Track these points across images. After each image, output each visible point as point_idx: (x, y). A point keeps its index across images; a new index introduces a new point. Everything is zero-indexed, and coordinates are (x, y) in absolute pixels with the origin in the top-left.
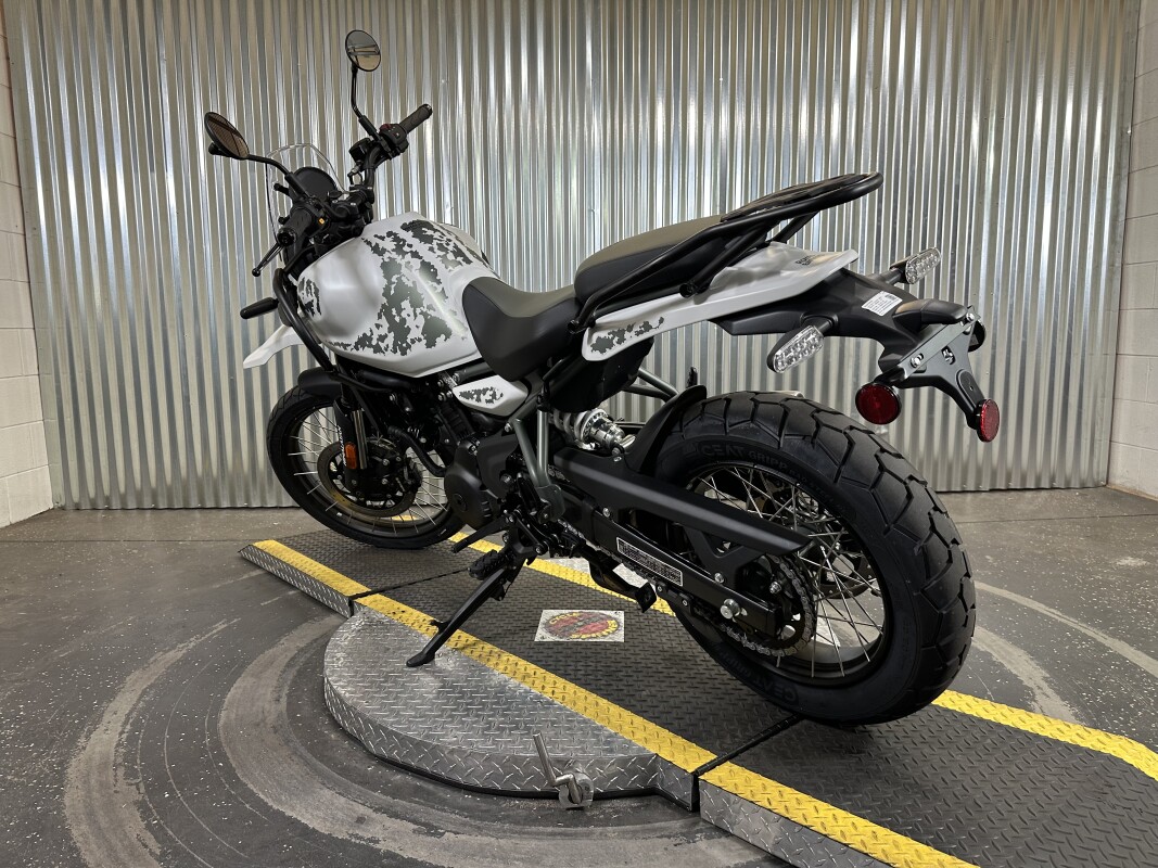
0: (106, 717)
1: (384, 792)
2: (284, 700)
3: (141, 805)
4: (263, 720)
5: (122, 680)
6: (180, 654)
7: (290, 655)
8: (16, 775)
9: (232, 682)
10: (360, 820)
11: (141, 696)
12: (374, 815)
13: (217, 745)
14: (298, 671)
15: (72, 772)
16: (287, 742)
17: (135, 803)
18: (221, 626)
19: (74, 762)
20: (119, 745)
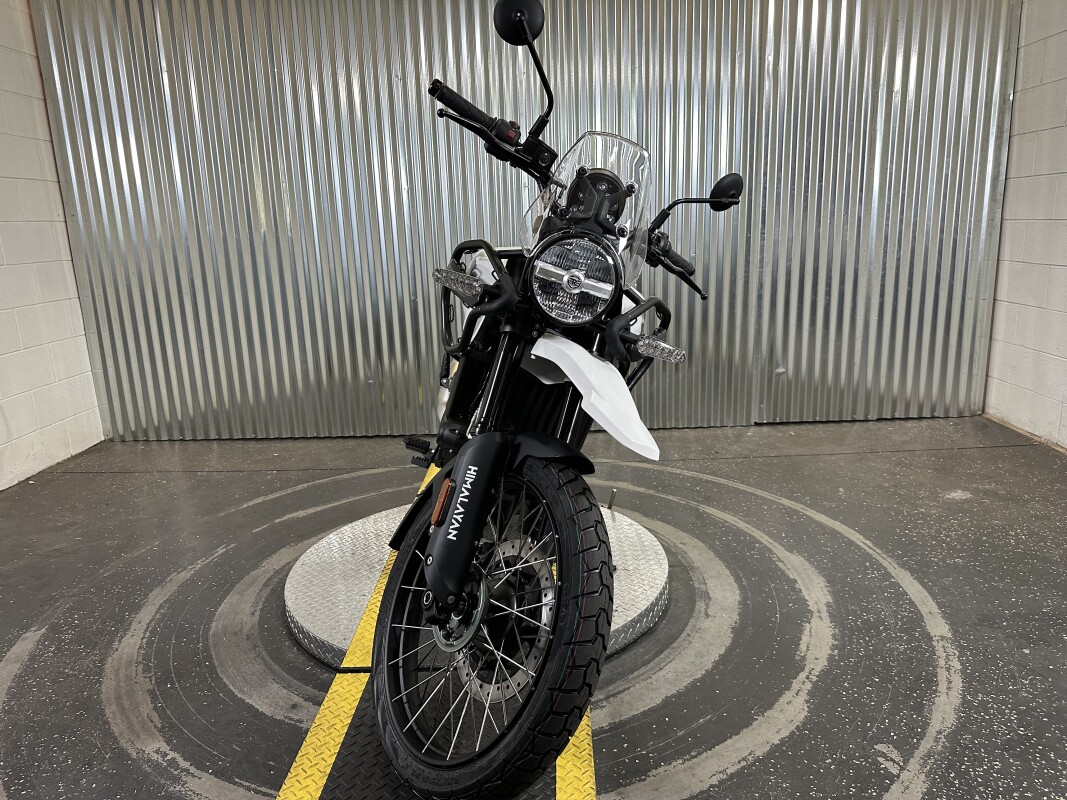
0: (133, 626)
1: (314, 687)
2: (258, 614)
3: (152, 693)
4: (241, 630)
5: (146, 596)
6: (189, 575)
7: (268, 576)
8: (72, 669)
9: (223, 598)
10: (294, 706)
11: (159, 609)
12: (304, 703)
13: (206, 649)
14: (272, 590)
15: (108, 667)
16: (255, 647)
17: (148, 691)
18: (221, 551)
19: (109, 660)
20: (140, 648)
